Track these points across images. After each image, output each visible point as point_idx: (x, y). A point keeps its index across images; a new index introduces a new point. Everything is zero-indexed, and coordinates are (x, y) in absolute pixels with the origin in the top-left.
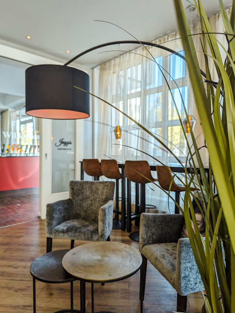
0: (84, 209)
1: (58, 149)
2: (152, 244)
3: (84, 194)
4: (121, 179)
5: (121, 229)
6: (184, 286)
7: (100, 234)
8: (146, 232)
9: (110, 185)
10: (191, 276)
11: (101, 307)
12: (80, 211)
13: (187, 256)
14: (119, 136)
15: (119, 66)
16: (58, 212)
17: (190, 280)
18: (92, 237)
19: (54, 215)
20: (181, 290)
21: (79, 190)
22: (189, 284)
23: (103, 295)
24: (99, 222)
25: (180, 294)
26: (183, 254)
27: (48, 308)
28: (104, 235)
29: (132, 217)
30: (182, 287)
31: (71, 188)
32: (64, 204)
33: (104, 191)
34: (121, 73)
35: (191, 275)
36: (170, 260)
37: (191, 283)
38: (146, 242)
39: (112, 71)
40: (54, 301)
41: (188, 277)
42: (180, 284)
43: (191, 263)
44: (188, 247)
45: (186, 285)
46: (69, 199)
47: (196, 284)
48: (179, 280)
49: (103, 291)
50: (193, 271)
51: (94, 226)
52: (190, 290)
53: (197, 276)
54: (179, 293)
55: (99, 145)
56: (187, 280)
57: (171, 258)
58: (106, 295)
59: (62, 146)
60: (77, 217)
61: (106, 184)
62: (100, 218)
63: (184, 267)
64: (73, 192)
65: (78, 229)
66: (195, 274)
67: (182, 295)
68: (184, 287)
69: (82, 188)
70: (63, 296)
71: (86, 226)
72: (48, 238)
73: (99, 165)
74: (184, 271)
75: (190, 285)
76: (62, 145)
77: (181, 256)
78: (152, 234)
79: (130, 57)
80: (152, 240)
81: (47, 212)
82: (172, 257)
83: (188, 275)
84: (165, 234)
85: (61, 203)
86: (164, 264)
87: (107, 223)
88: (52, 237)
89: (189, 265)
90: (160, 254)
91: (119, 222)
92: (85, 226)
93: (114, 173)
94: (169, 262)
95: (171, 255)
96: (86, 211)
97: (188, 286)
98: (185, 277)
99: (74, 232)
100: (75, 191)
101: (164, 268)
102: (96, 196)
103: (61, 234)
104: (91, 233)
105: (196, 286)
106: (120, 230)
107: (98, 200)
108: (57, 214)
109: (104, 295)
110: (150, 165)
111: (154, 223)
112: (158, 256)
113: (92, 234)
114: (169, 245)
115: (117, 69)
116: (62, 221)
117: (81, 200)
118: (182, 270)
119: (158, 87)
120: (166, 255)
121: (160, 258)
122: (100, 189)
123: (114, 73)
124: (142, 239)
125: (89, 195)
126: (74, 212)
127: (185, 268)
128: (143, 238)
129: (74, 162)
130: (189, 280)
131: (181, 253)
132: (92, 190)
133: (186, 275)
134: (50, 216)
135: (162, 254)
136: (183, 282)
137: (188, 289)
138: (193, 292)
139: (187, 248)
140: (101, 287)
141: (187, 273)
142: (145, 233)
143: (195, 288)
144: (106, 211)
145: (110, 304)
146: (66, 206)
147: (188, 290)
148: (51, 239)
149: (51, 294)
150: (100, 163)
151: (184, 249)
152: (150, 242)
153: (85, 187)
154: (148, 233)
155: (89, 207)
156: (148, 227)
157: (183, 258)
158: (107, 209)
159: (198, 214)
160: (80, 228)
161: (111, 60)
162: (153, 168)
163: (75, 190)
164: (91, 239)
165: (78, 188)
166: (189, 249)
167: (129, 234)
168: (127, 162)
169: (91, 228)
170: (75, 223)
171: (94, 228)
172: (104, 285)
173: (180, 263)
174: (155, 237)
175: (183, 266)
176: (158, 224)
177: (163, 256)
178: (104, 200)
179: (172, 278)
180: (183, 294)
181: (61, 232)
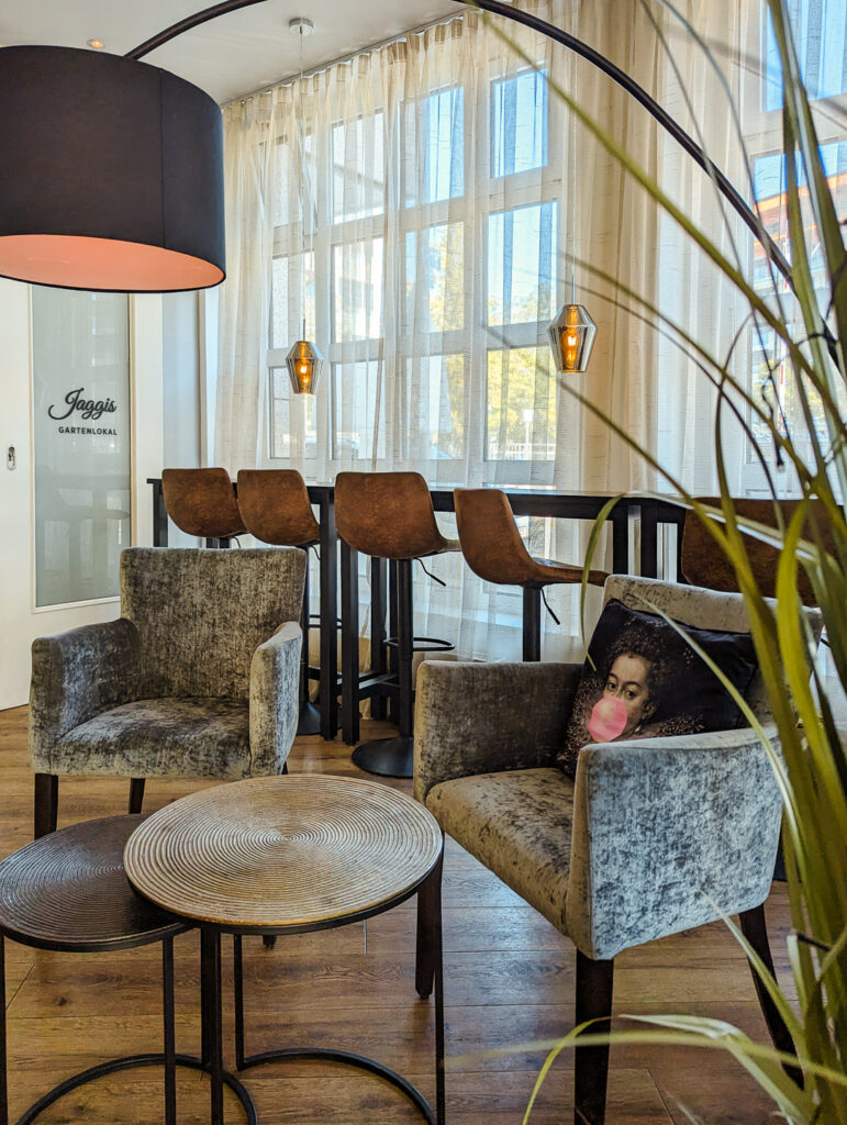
0: (182, 657)
1: (61, 430)
2: (462, 776)
3: (181, 600)
4: (318, 547)
5: (320, 734)
6: (602, 923)
7: (255, 749)
8: (439, 732)
9: (284, 562)
10: (627, 884)
11: (270, 1034)
12: (167, 668)
13: (611, 808)
14: (306, 381)
15: (299, 116)
16: (79, 673)
17: (626, 898)
18: (226, 764)
19: (65, 685)
20: (594, 940)
21: (161, 584)
22: (620, 914)
23: (276, 984)
24: (252, 702)
25: (590, 957)
26: (599, 804)
27: (53, 1058)
28: (274, 754)
29: (362, 685)
30: (597, 927)
31: (128, 576)
32: (102, 640)
33: (264, 588)
34: (309, 144)
35: (626, 877)
36: (538, 830)
37: (627, 909)
38: (440, 770)
39: (271, 134)
40: (77, 1026)
41: (616, 888)
42: (587, 916)
43: (628, 834)
44: (615, 776)
45: (611, 916)
46: (122, 620)
47: (644, 911)
48: (585, 899)
49: (274, 972)
50: (633, 866)
51: (228, 723)
52: (624, 937)
53: (648, 882)
54: (584, 951)
55: (222, 420)
56: (614, 899)
57: (540, 823)
58: (287, 983)
59: (76, 419)
60: (155, 689)
61: (270, 561)
62: (255, 686)
63: (604, 851)
64: (135, 592)
65: (168, 735)
66: (640, 875)
67: (599, 958)
68: (605, 927)
69: (175, 575)
70: (111, 1004)
71: (196, 721)
72: (40, 778)
73: (231, 495)
74: (602, 868)
75: (624, 917)
76: (77, 413)
77: (590, 811)
78: (460, 739)
79: (341, 81)
80: (462, 763)
81: (36, 671)
82: (543, 821)
83: (618, 879)
84: (507, 736)
85: (91, 636)
86: (521, 849)
87: (284, 707)
88: (59, 771)
89: (620, 841)
90: (499, 811)
91: (311, 709)
92: (198, 723)
93: (292, 523)
94: (538, 839)
95: (541, 811)
96: (193, 665)
97: (616, 921)
98: (607, 887)
99: (153, 747)
100: (146, 590)
101: (519, 860)
102: (232, 606)
103: (96, 760)
104: (221, 748)
105: (645, 918)
106: (318, 739)
107: (238, 621)
108: (78, 679)
109: (276, 988)
110: (430, 489)
111: (471, 697)
112: (491, 819)
113: (223, 753)
114: (523, 778)
115: (291, 125)
116: (96, 709)
117: (168, 625)
118: (596, 862)
119: (452, 202)
120: (520, 812)
121: (499, 825)
122: (245, 579)
123: (280, 139)
124: (426, 757)
125: (203, 605)
126: (144, 671)
127: (606, 855)
128: (429, 756)
129: (128, 486)
130: (622, 898)
131: (591, 798)
132: (212, 583)
133: (611, 881)
134: (49, 688)
135: (509, 812)
136: (598, 909)
137: (617, 933)
138: (635, 943)
139: (611, 779)
140: (263, 955)
141: (614, 872)
142: (438, 735)
143: (641, 926)
144: (278, 659)
145: (302, 1020)
146: (110, 647)
147: (618, 936)
148: (55, 779)
149: (63, 1002)
150: (235, 484)
151: (601, 783)
152: (457, 769)
153: (184, 571)
154: (448, 737)
155: (203, 651)
156: (447, 714)
157: (598, 817)
158: (283, 655)
159: (631, 657)
160: (175, 730)
161: (268, 88)
162: (443, 501)
163: (146, 583)
164: (221, 771)
165: (156, 575)
166: (618, 781)
167: (352, 749)
168: (341, 477)
169: (219, 728)
170: (152, 714)
171: (231, 727)
172: (272, 948)
173: (587, 838)
174: (472, 749)
175: (596, 849)
176: (483, 702)
177: (513, 818)
178: (261, 621)
179: (556, 898)
180: (601, 954)
181: (97, 751)
